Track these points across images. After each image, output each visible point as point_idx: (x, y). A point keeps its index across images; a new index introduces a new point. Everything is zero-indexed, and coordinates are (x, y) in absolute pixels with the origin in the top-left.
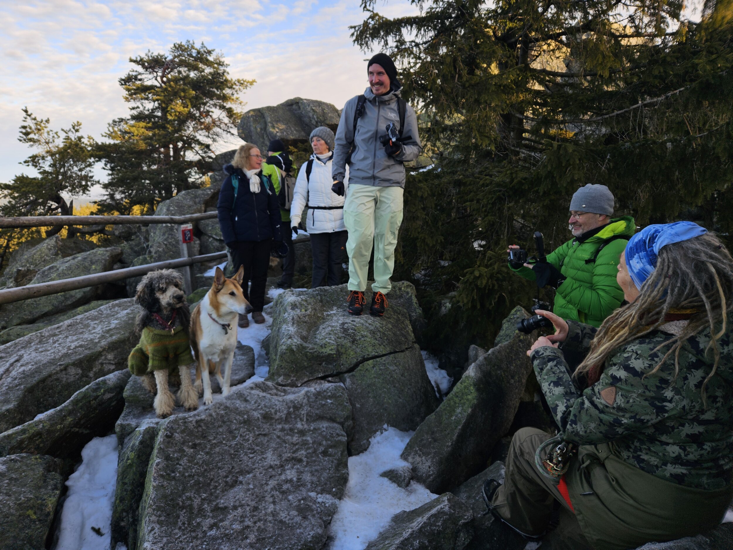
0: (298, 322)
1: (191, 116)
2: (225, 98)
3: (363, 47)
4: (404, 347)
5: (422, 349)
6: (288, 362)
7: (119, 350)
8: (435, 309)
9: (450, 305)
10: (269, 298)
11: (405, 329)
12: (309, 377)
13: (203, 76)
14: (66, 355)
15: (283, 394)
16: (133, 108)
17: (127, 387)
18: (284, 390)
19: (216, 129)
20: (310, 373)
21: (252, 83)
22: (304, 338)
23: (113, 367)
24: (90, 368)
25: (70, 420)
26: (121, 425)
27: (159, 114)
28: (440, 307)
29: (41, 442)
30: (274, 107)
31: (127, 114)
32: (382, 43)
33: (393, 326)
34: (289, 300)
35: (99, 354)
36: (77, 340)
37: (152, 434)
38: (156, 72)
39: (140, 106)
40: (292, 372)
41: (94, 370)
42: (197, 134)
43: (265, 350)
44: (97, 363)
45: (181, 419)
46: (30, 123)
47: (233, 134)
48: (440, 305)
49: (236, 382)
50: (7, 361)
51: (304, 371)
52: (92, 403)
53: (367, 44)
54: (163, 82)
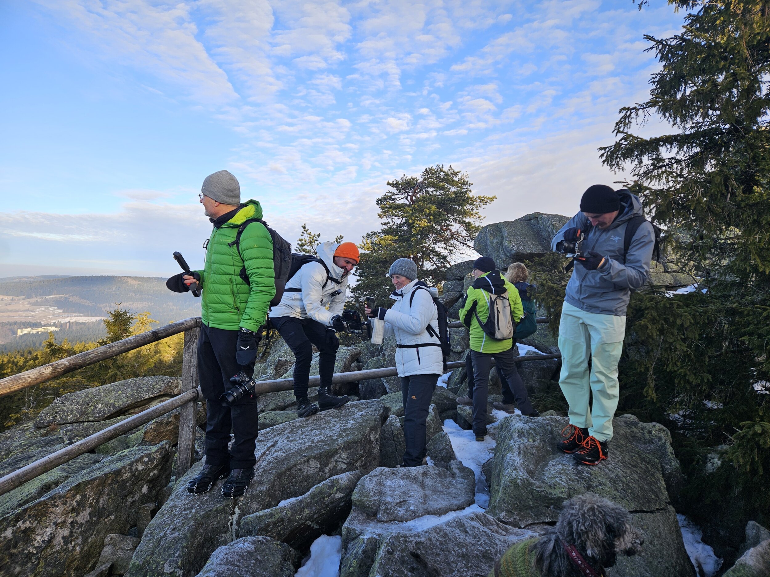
0: (525, 453)
1: (432, 230)
2: (465, 213)
3: (614, 168)
4: (654, 507)
5: (678, 512)
6: (511, 497)
7: (352, 450)
8: (698, 463)
9: (720, 462)
10: (492, 417)
11: (656, 484)
12: (534, 519)
13: (447, 195)
14: (310, 448)
15: (504, 533)
16: (385, 224)
17: (356, 490)
18: (506, 528)
19: (453, 242)
20: (536, 515)
21: (492, 199)
22: (530, 473)
23: (344, 466)
24: (326, 464)
25: (307, 512)
26: (348, 528)
27: (406, 228)
28: (705, 463)
29: (282, 529)
30: (512, 222)
31: (379, 228)
32: (636, 162)
33: (640, 477)
34: (516, 426)
35: (336, 452)
36: (319, 434)
37: (374, 545)
38: (407, 193)
39: (391, 222)
40: (516, 508)
41: (330, 466)
42: (436, 246)
43: (486, 475)
44: (332, 460)
45: (402, 537)
46: (306, 237)
47: (469, 246)
48: (705, 459)
49: (455, 508)
50: (265, 445)
51: (529, 511)
52: (326, 499)
53: (618, 164)
54: (412, 200)
